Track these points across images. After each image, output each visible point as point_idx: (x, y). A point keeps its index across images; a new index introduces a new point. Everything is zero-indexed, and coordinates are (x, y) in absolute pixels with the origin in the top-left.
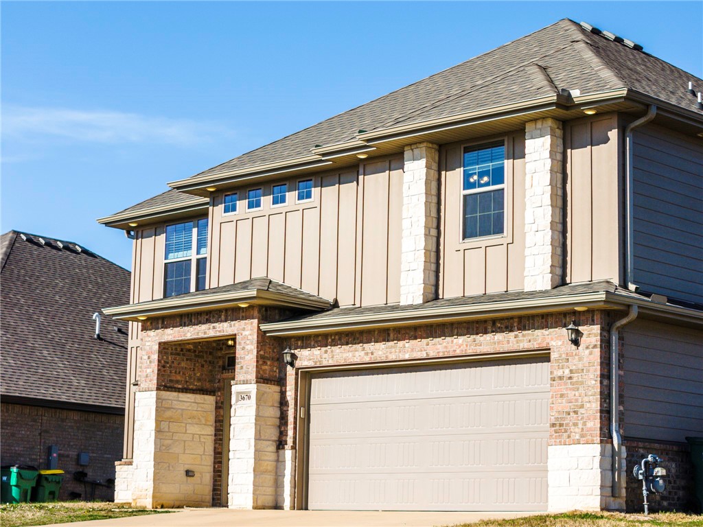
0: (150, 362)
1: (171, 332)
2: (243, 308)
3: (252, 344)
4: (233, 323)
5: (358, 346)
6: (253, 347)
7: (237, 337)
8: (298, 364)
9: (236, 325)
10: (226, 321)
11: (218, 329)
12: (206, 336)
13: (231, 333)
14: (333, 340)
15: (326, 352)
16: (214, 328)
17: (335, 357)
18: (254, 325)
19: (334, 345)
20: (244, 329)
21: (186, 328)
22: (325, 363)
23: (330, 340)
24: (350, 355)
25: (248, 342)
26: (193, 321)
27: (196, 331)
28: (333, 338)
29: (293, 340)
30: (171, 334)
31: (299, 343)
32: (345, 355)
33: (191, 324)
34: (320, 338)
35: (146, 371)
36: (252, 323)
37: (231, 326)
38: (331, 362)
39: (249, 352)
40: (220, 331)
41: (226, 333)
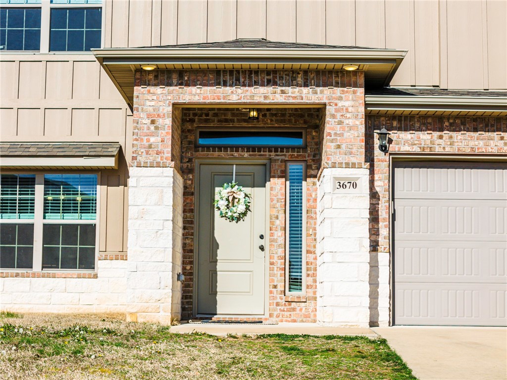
0: (157, 128)
1: (198, 91)
2: (350, 72)
3: (356, 117)
4: (319, 89)
5: (495, 135)
6: (358, 123)
7: (328, 107)
8: (393, 148)
9: (325, 92)
10: (306, 85)
11: (290, 94)
12: (267, 101)
13: (317, 101)
14: (451, 124)
15: (441, 137)
16: (283, 92)
17: (456, 144)
18: (358, 94)
19: (454, 131)
20: (340, 98)
21: (228, 88)
22: (438, 150)
23: (447, 124)
24: (481, 143)
25: (348, 115)
26: (242, 80)
27: (248, 94)
28: (451, 121)
29: (382, 119)
30: (199, 95)
31: (395, 124)
32: (472, 144)
33: (237, 82)
34: (430, 120)
35: (148, 140)
36: (354, 92)
37: (316, 93)
38: (448, 150)
39: (351, 128)
40: (294, 98)
41: (305, 101)
